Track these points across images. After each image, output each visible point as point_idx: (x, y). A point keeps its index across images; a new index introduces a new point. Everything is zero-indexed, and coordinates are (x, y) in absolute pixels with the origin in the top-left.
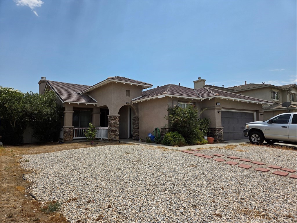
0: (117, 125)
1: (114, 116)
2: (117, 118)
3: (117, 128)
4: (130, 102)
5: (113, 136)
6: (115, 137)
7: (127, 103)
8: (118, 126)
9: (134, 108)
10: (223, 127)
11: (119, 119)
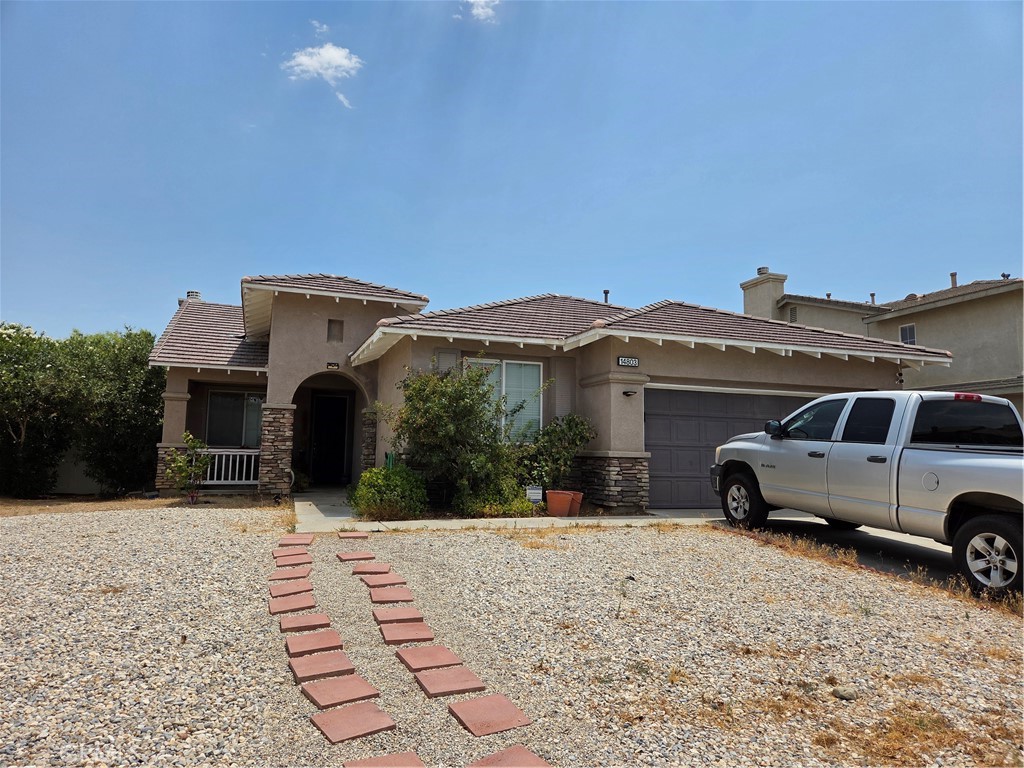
0: (285, 440)
1: (272, 409)
2: (287, 415)
3: (285, 451)
4: (341, 362)
5: (267, 480)
6: (273, 484)
7: (330, 364)
8: (288, 443)
9: (361, 381)
10: (648, 455)
11: (292, 421)
